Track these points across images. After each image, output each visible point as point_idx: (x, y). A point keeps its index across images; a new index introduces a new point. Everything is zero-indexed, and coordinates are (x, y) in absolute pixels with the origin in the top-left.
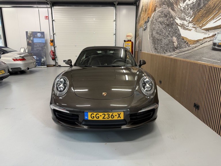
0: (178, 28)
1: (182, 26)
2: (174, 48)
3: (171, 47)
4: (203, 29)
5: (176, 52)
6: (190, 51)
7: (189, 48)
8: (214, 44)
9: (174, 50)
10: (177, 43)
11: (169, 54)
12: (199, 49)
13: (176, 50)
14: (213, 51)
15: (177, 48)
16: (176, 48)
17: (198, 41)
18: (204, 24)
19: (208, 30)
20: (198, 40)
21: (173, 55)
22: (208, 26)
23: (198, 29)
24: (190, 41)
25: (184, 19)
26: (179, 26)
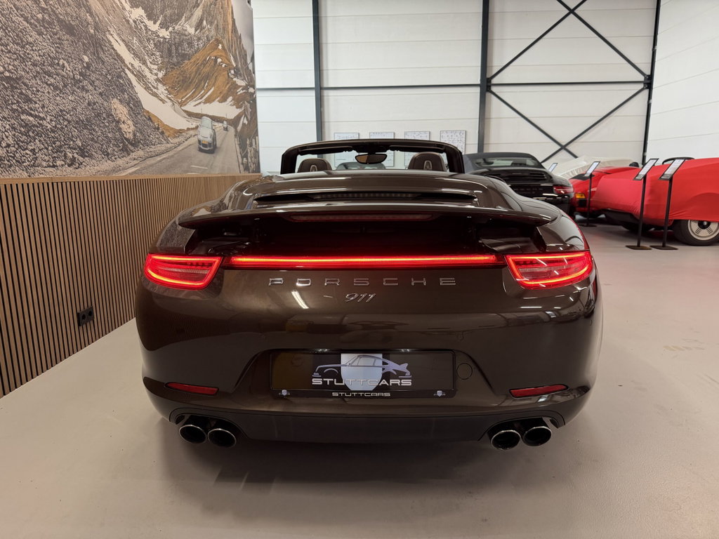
0: (126, 74)
1: (140, 76)
2: (123, 142)
3: (107, 137)
4: (184, 110)
5: (133, 155)
6: (171, 153)
7: (169, 145)
8: (199, 141)
9: (125, 151)
10: (132, 128)
11: (107, 165)
12: (186, 148)
13: (132, 148)
14: (200, 153)
15: (135, 143)
16: (132, 145)
17: (180, 132)
18: (184, 102)
19: (190, 114)
20: (180, 130)
21: (125, 169)
22: (190, 107)
23: (177, 106)
24: (168, 128)
25: (144, 63)
26: (129, 69)
